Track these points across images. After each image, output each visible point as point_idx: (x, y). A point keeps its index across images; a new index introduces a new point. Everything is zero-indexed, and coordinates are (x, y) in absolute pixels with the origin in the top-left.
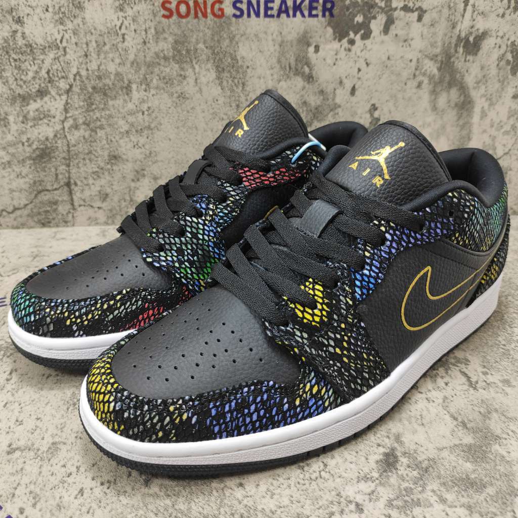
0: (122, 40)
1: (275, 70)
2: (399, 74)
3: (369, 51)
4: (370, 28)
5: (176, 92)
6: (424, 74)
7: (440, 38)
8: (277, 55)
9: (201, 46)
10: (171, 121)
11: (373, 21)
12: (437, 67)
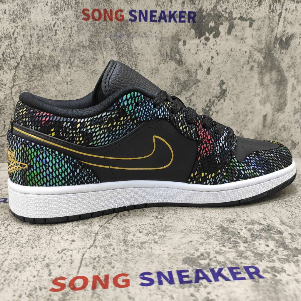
0: (55, 34)
1: (157, 56)
2: (238, 61)
3: (219, 45)
4: (219, 30)
6: (255, 61)
7: (264, 38)
8: (158, 46)
9: (108, 39)
10: (86, 89)
11: (221, 26)
12: (263, 57)
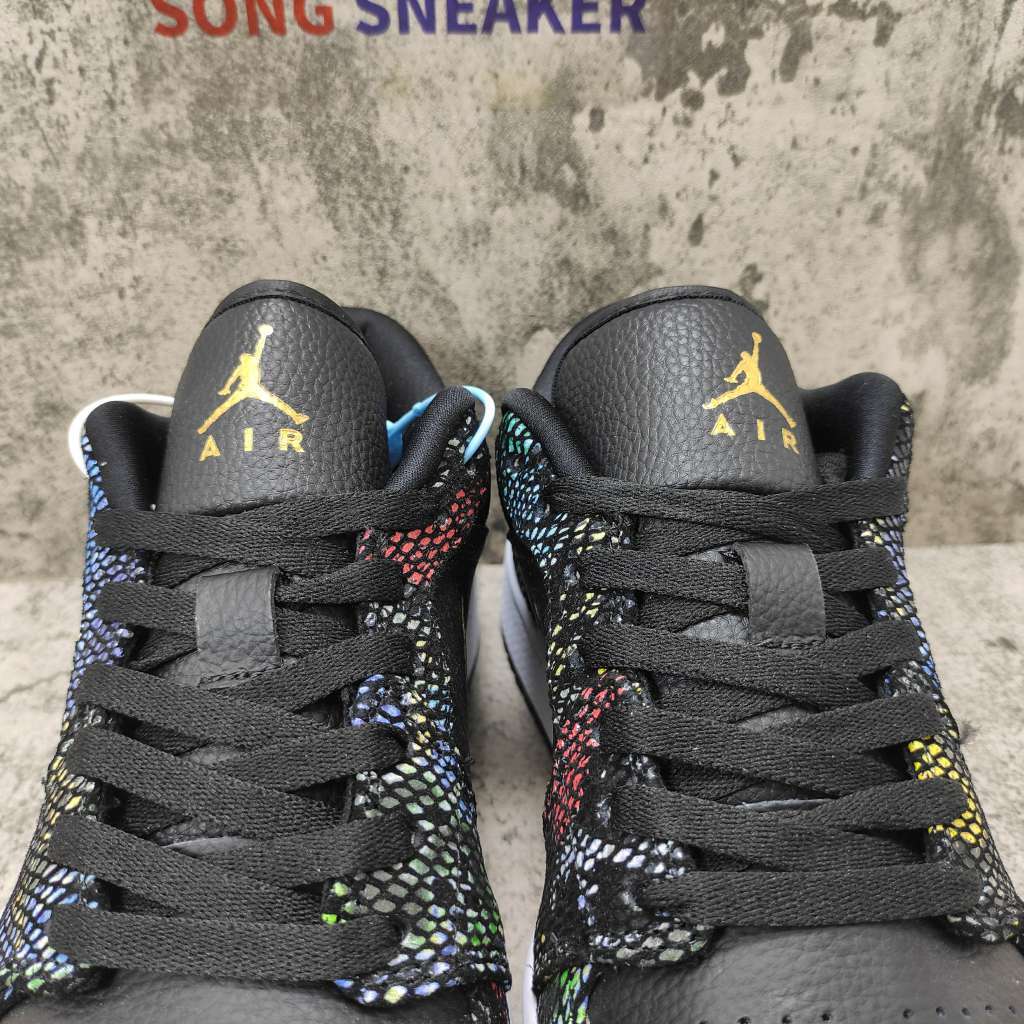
0: (46, 96)
1: (482, 176)
2: (823, 186)
3: (742, 124)
4: (744, 62)
5: (210, 238)
6: (890, 187)
7: (937, 89)
8: (486, 135)
9: (271, 112)
11: (752, 43)
12: (926, 169)
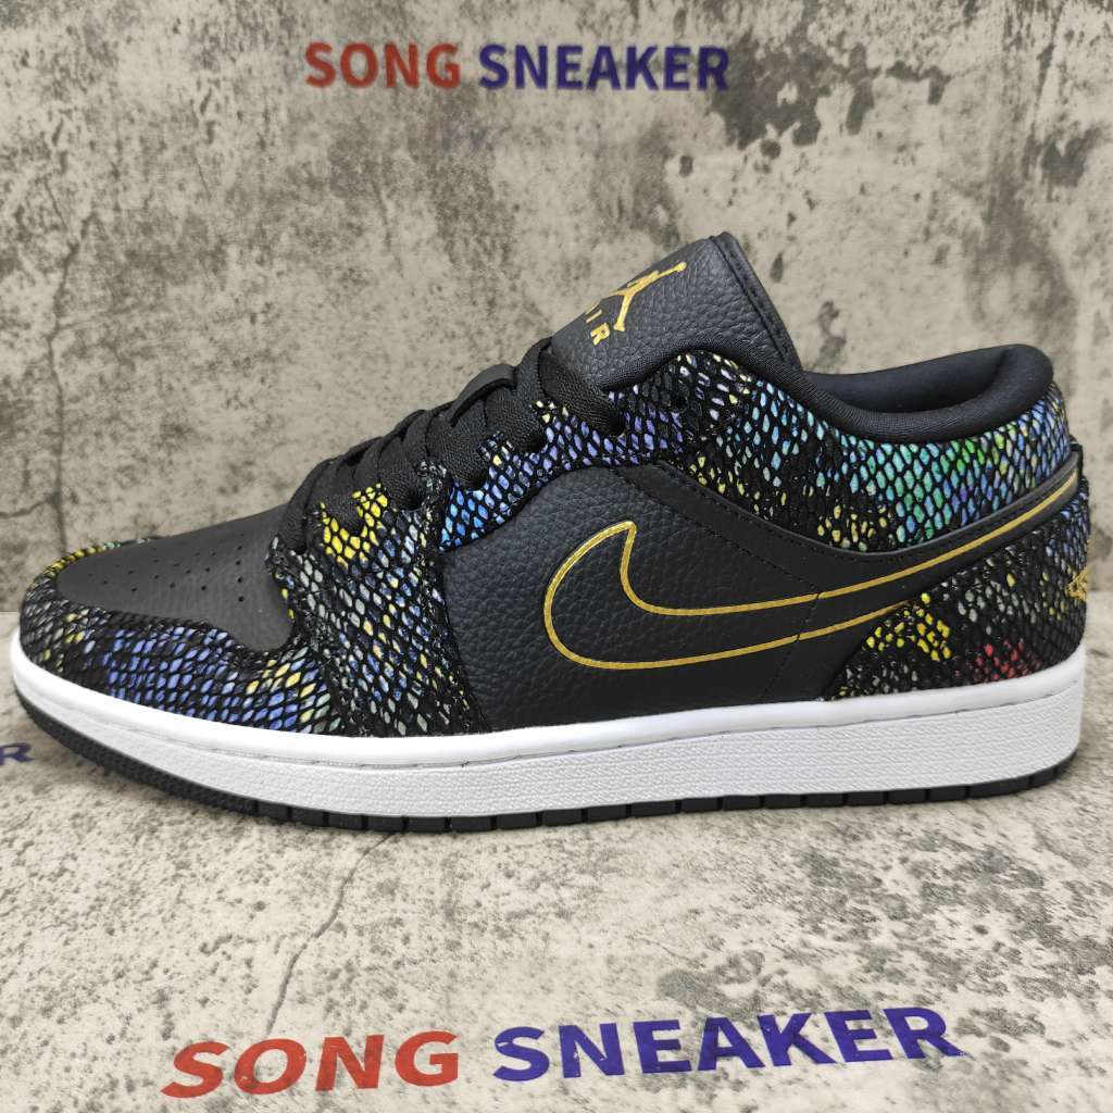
0: (206, 137)
1: (583, 214)
2: (890, 229)
3: (815, 171)
4: (815, 117)
5: (338, 268)
6: (951, 230)
7: (986, 143)
8: (589, 177)
9: (402, 154)
10: (322, 339)
12: (982, 214)
